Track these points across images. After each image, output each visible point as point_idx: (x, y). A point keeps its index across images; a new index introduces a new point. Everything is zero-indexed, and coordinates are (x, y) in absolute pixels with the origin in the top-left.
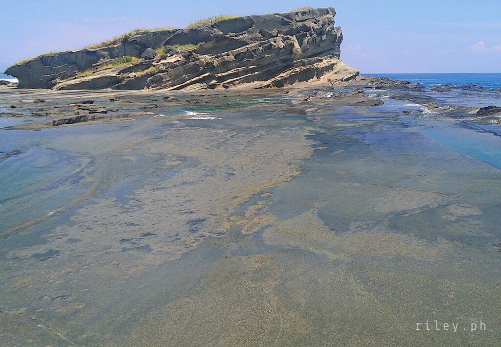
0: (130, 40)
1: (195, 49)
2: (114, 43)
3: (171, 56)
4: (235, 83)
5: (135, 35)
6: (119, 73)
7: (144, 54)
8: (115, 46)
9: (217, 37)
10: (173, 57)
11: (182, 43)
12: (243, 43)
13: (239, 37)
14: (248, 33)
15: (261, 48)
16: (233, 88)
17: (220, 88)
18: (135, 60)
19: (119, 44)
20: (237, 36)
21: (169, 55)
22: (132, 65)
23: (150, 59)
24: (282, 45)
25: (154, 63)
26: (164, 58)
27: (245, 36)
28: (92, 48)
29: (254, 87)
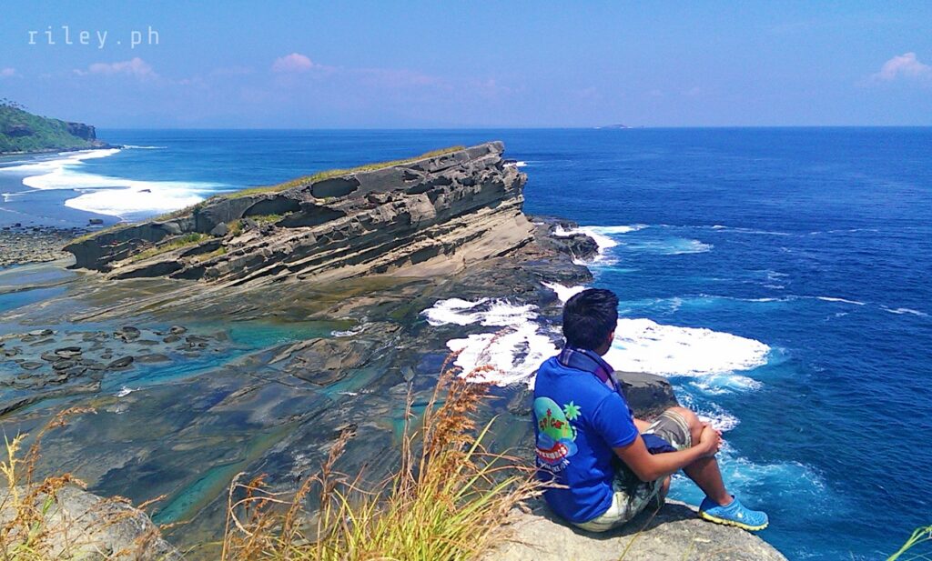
0: (202, 211)
1: (280, 221)
2: (185, 213)
3: (247, 232)
4: (315, 272)
5: (210, 204)
6: (181, 257)
7: (214, 231)
8: (186, 217)
9: (307, 205)
10: (249, 233)
11: (265, 214)
12: (340, 214)
13: (335, 205)
14: (349, 198)
15: (356, 224)
16: (313, 279)
17: (294, 280)
18: (204, 239)
19: (191, 215)
20: (333, 203)
21: (244, 231)
22: (198, 246)
23: (221, 236)
24: (392, 214)
25: (225, 243)
26: (238, 235)
27: (345, 203)
28: (160, 220)
29: (342, 276)
